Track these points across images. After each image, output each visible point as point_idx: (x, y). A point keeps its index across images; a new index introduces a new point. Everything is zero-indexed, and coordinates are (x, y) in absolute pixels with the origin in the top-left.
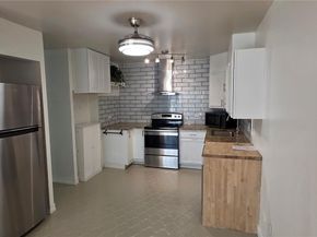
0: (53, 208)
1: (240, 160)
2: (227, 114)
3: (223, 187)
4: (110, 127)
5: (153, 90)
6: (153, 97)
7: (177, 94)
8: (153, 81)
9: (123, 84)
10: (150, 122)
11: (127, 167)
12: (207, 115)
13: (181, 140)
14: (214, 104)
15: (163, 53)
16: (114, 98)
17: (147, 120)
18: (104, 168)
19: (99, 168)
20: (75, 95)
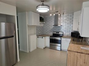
0: (19, 60)
1: (84, 55)
2: (79, 34)
3: (75, 64)
4: (39, 36)
5: (54, 24)
6: (53, 27)
7: (61, 26)
8: (54, 22)
9: (44, 23)
10: (52, 34)
11: (44, 48)
12: (72, 33)
13: (62, 41)
14: (75, 29)
15: (56, 12)
16: (42, 27)
17: (51, 34)
18: (37, 48)
19: (35, 48)
20: (28, 26)
